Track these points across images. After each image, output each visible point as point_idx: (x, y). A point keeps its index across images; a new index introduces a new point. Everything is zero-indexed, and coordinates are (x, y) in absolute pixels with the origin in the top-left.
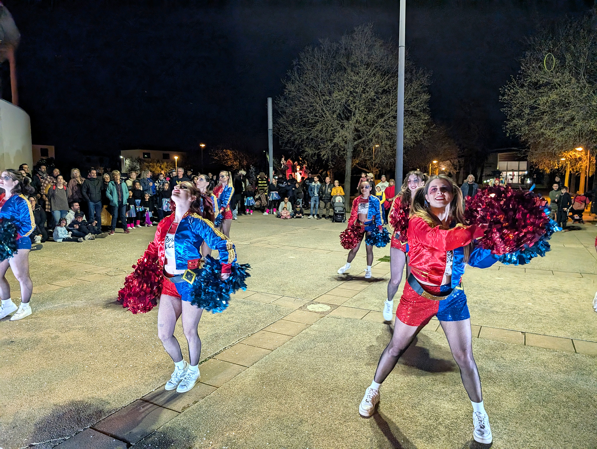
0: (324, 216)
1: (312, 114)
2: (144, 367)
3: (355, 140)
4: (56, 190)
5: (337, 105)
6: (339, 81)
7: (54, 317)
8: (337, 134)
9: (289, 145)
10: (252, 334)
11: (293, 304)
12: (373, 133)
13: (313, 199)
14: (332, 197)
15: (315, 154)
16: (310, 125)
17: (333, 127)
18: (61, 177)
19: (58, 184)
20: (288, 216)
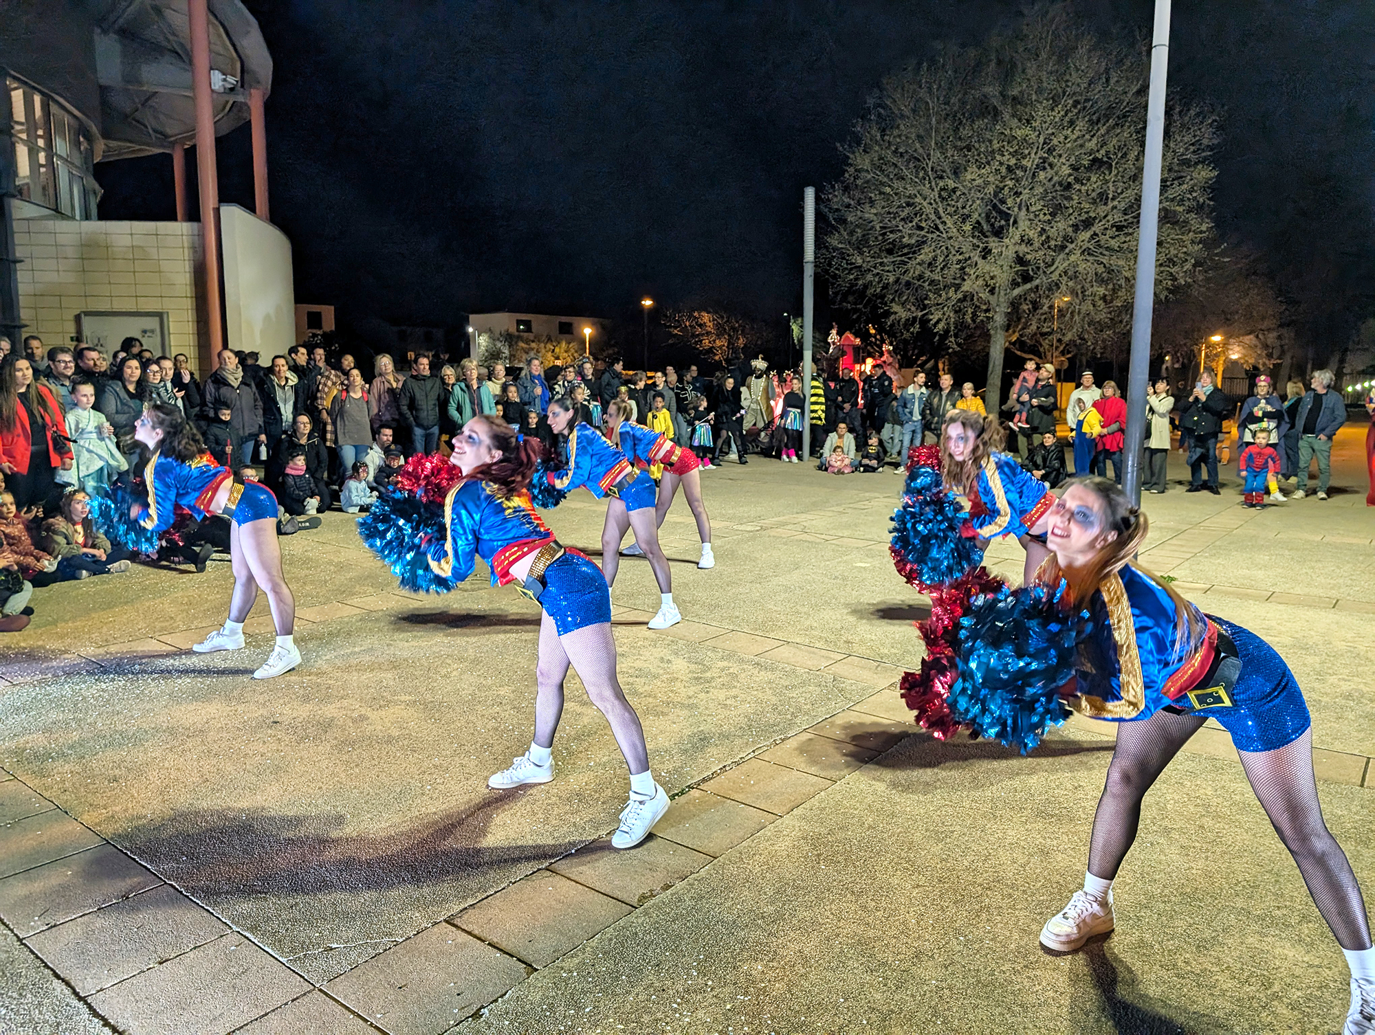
1: (910, 225)
2: (550, 798)
3: (1015, 284)
4: (347, 401)
5: (974, 201)
6: (980, 141)
7: (355, 675)
8: (972, 272)
9: (851, 298)
10: (783, 740)
11: (875, 676)
12: (1061, 268)
13: (907, 428)
15: (915, 318)
16: (905, 251)
17: (961, 254)
19: (351, 388)
20: (846, 465)
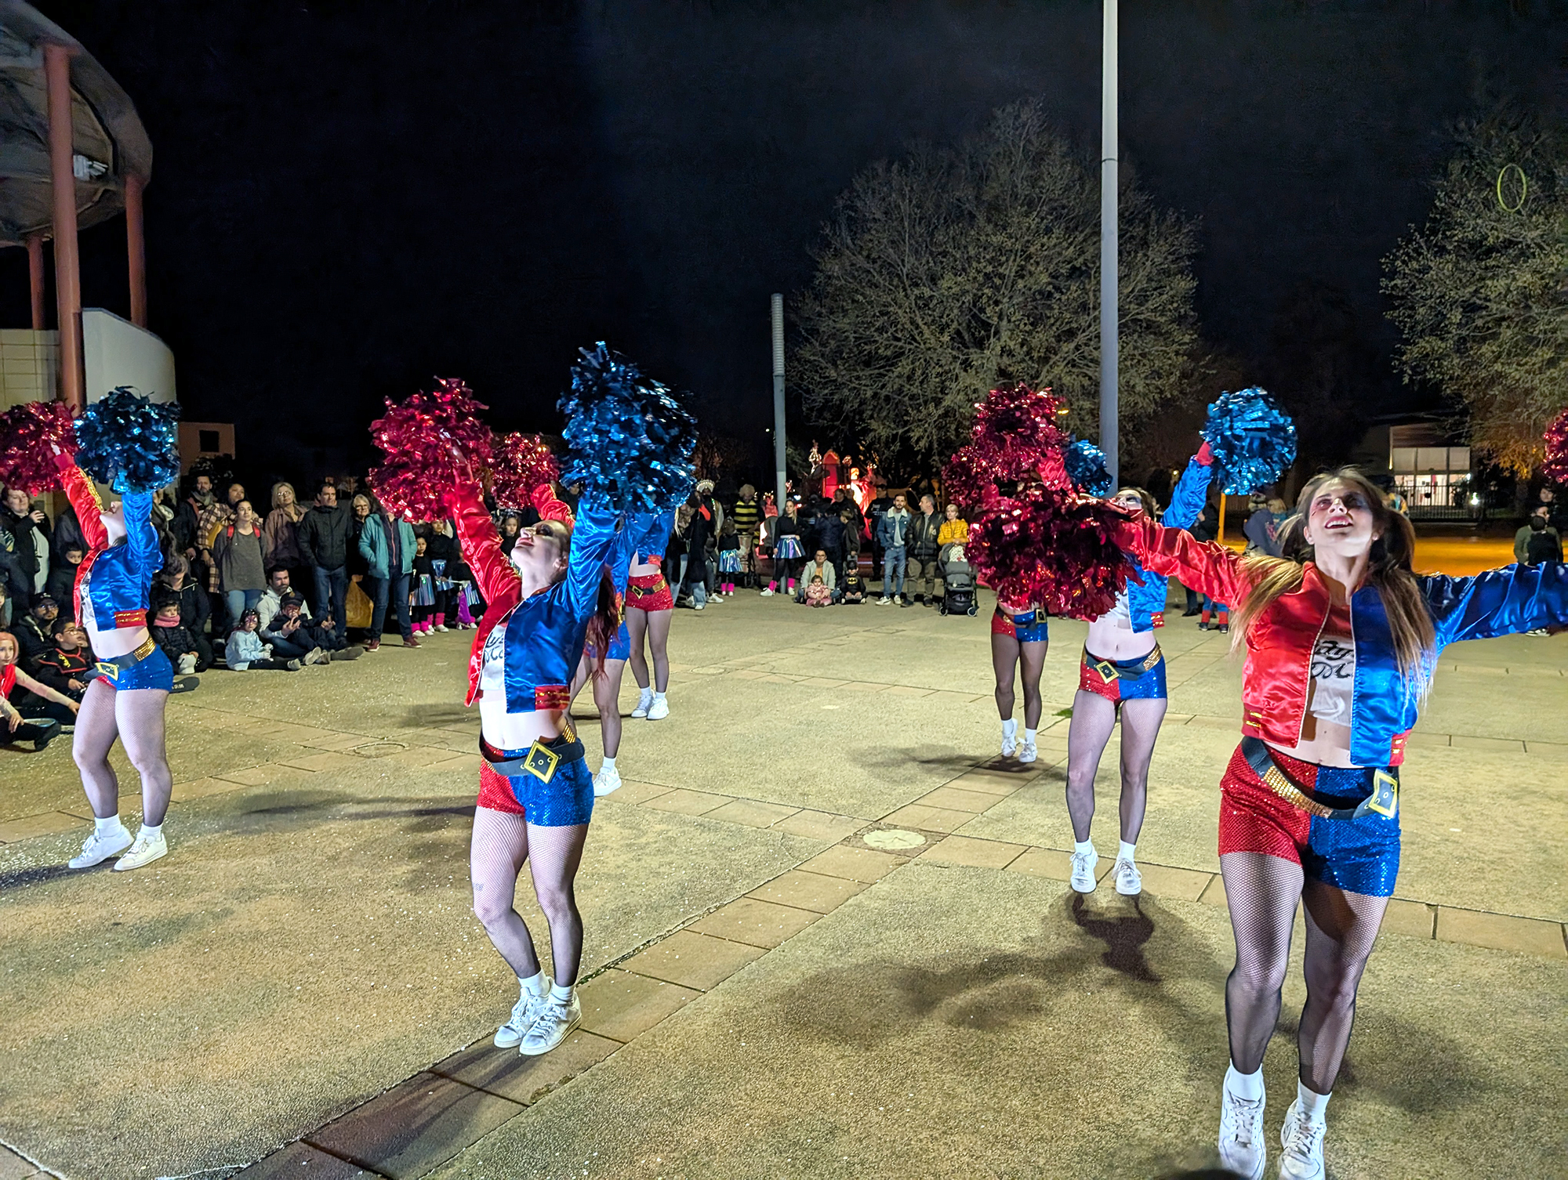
0: (919, 598)
1: (885, 335)
2: (442, 991)
4: (235, 539)
5: (952, 309)
6: (957, 247)
7: (222, 863)
8: (954, 385)
9: (827, 415)
10: (717, 908)
11: (828, 830)
13: (889, 555)
14: (939, 548)
15: (895, 436)
16: (882, 363)
17: (941, 366)
18: (246, 505)
19: (240, 523)
20: (826, 597)
